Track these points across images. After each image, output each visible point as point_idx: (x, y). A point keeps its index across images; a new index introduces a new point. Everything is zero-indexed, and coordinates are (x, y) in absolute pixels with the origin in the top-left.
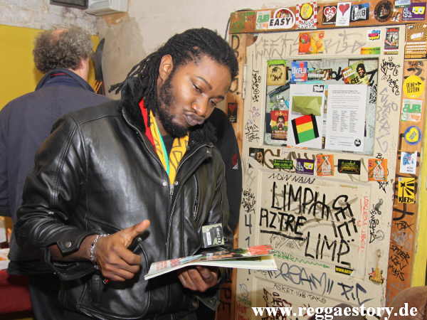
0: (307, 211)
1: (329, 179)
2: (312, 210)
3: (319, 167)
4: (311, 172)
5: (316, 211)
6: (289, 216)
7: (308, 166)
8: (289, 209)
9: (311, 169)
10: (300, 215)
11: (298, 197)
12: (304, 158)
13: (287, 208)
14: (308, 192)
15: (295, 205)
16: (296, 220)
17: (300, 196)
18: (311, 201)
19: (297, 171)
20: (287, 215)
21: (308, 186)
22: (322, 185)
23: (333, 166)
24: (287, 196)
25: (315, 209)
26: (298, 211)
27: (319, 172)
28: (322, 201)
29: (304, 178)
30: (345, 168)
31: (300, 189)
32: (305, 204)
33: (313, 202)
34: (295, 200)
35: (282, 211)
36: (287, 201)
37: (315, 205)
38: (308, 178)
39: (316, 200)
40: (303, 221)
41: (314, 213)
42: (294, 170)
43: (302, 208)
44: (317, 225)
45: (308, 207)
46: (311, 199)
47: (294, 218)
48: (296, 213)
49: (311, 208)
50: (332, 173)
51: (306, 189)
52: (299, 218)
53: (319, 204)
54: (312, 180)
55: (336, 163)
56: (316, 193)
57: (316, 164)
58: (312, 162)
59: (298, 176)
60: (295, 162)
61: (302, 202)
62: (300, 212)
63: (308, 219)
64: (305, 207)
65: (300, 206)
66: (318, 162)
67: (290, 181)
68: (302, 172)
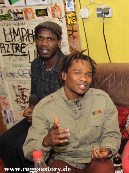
0: (25, 40)
1: (33, 21)
2: (28, 39)
3: (26, 16)
4: (22, 19)
5: (30, 39)
6: (16, 45)
7: (20, 16)
8: (15, 41)
9: (22, 17)
10: (22, 43)
11: (19, 33)
12: (17, 12)
13: (14, 40)
14: (23, 30)
15: (18, 38)
16: (20, 46)
17: (20, 32)
18: (26, 34)
19: (14, 20)
20: (14, 44)
21: (22, 26)
22: (30, 25)
23: (33, 14)
24: (12, 34)
25: (29, 38)
26: (20, 41)
27: (27, 18)
28: (31, 33)
29: (19, 23)
30: (40, 13)
31: (18, 29)
32: (23, 37)
33: (27, 35)
34: (17, 35)
35: (12, 43)
36: (13, 37)
37: (28, 36)
38: (21, 23)
39: (28, 33)
40: (24, 45)
41: (29, 40)
42: (13, 19)
43: (22, 39)
44: (32, 46)
45: (25, 37)
46: (26, 33)
47: (19, 45)
48: (19, 42)
49: (27, 38)
50: (33, 18)
51: (22, 28)
52: (22, 44)
53: (30, 35)
54: (24, 23)
55: (35, 12)
56: (28, 30)
57: (24, 14)
58: (22, 13)
59: (16, 22)
60: (12, 15)
61: (21, 36)
62: (21, 41)
63: (26, 44)
64: (23, 38)
65: (21, 38)
66: (25, 13)
67: (12, 26)
68: (17, 20)
